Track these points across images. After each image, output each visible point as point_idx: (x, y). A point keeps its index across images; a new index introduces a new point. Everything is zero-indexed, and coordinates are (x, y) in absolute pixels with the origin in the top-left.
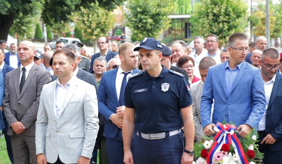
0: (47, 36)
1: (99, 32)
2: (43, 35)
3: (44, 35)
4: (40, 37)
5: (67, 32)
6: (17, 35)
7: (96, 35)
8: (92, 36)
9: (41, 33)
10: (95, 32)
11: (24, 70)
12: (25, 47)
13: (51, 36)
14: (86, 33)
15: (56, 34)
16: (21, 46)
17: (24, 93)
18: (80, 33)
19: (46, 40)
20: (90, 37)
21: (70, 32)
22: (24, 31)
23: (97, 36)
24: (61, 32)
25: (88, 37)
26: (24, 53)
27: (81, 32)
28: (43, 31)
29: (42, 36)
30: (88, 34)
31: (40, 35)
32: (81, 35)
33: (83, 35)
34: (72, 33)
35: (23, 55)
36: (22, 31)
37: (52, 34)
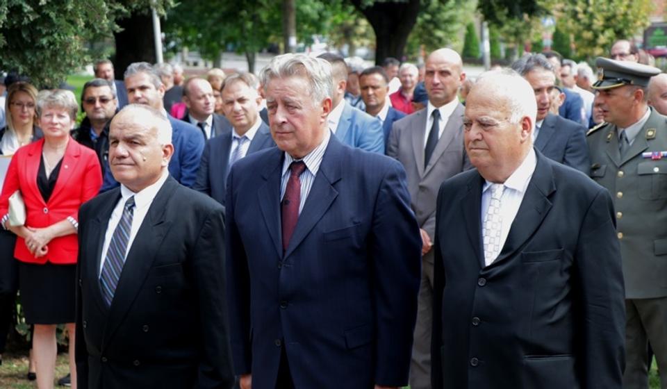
0: (492, 51)
1: (611, 39)
2: (481, 49)
3: (484, 49)
4: (474, 53)
5: (535, 40)
6: (425, 50)
7: (604, 46)
8: (594, 49)
9: (476, 45)
10: (602, 39)
11: (437, 115)
12: (443, 69)
13: (499, 51)
14: (579, 43)
15: (511, 45)
16: (434, 67)
17: (435, 165)
18: (565, 43)
19: (488, 60)
20: (589, 51)
21: (541, 41)
22: (440, 40)
23: (606, 48)
24: (521, 42)
25: (583, 51)
26: (442, 82)
27: (568, 39)
28: (482, 39)
29: (478, 51)
30: (586, 43)
31: (475, 48)
32: (568, 47)
33: (573, 46)
34: (548, 42)
35: (439, 87)
36: (436, 41)
37: (502, 48)
